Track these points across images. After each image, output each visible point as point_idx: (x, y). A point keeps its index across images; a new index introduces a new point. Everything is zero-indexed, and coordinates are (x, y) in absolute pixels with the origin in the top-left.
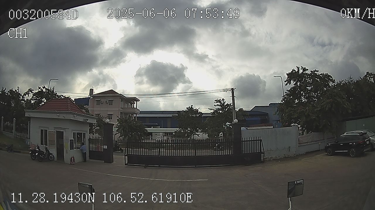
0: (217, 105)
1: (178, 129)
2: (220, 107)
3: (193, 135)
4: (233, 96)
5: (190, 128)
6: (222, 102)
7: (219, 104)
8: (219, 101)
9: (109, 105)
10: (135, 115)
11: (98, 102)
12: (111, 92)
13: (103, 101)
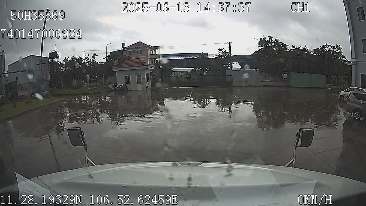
0: (220, 53)
1: (193, 68)
2: (222, 54)
3: (204, 72)
4: (230, 47)
5: (201, 68)
6: (223, 50)
7: (221, 52)
8: (221, 50)
9: (140, 53)
10: (159, 59)
11: (130, 52)
12: (140, 43)
13: (135, 52)
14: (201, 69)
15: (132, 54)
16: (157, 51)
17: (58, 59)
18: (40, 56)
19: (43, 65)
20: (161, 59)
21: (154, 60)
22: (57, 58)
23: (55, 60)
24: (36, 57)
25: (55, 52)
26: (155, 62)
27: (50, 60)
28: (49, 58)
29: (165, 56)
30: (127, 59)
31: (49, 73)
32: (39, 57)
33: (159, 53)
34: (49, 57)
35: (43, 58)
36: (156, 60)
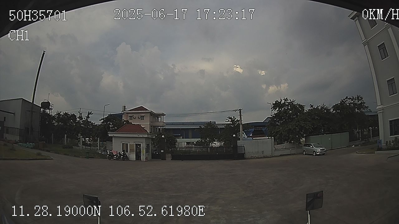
0: (228, 121)
1: (200, 139)
3: (212, 143)
4: (241, 115)
6: (233, 119)
7: (230, 120)
8: (230, 118)
9: (141, 119)
10: (162, 127)
11: (131, 117)
12: (141, 108)
13: (135, 117)
14: (208, 139)
15: (132, 120)
16: (160, 118)
17: (51, 111)
18: (32, 102)
19: (33, 113)
20: (164, 127)
21: (156, 127)
22: (49, 109)
23: (48, 111)
24: (27, 102)
25: (48, 102)
26: (158, 131)
27: (42, 110)
28: (41, 108)
29: (168, 124)
30: (125, 123)
31: (39, 123)
32: (30, 104)
33: (162, 121)
34: (41, 106)
35: (34, 105)
36: (159, 129)
